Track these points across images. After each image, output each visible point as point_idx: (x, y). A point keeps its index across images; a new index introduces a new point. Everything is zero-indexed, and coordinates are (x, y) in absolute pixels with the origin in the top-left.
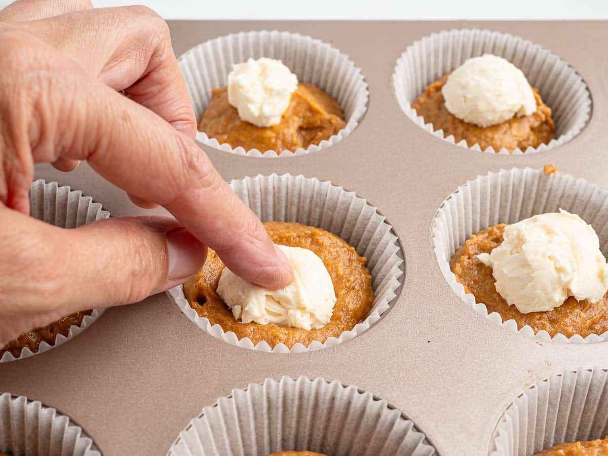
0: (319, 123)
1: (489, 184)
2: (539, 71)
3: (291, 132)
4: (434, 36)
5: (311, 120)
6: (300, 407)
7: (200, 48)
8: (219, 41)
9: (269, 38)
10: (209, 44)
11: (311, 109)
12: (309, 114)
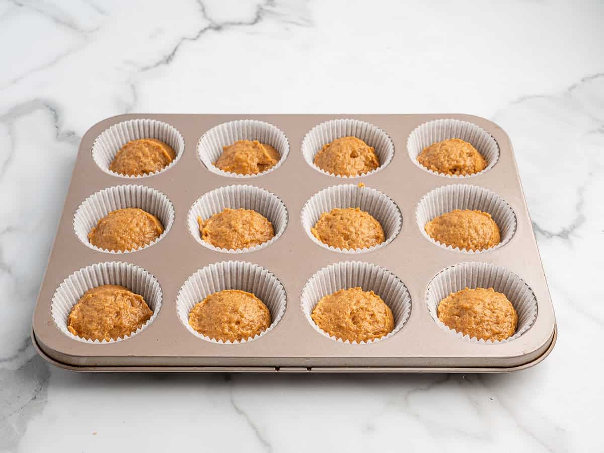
0: (266, 163)
1: (334, 191)
2: (377, 140)
3: (254, 164)
4: (326, 123)
5: (263, 160)
6: (237, 274)
7: (216, 128)
8: (225, 125)
9: (249, 123)
10: (220, 126)
11: (264, 155)
12: (263, 158)
